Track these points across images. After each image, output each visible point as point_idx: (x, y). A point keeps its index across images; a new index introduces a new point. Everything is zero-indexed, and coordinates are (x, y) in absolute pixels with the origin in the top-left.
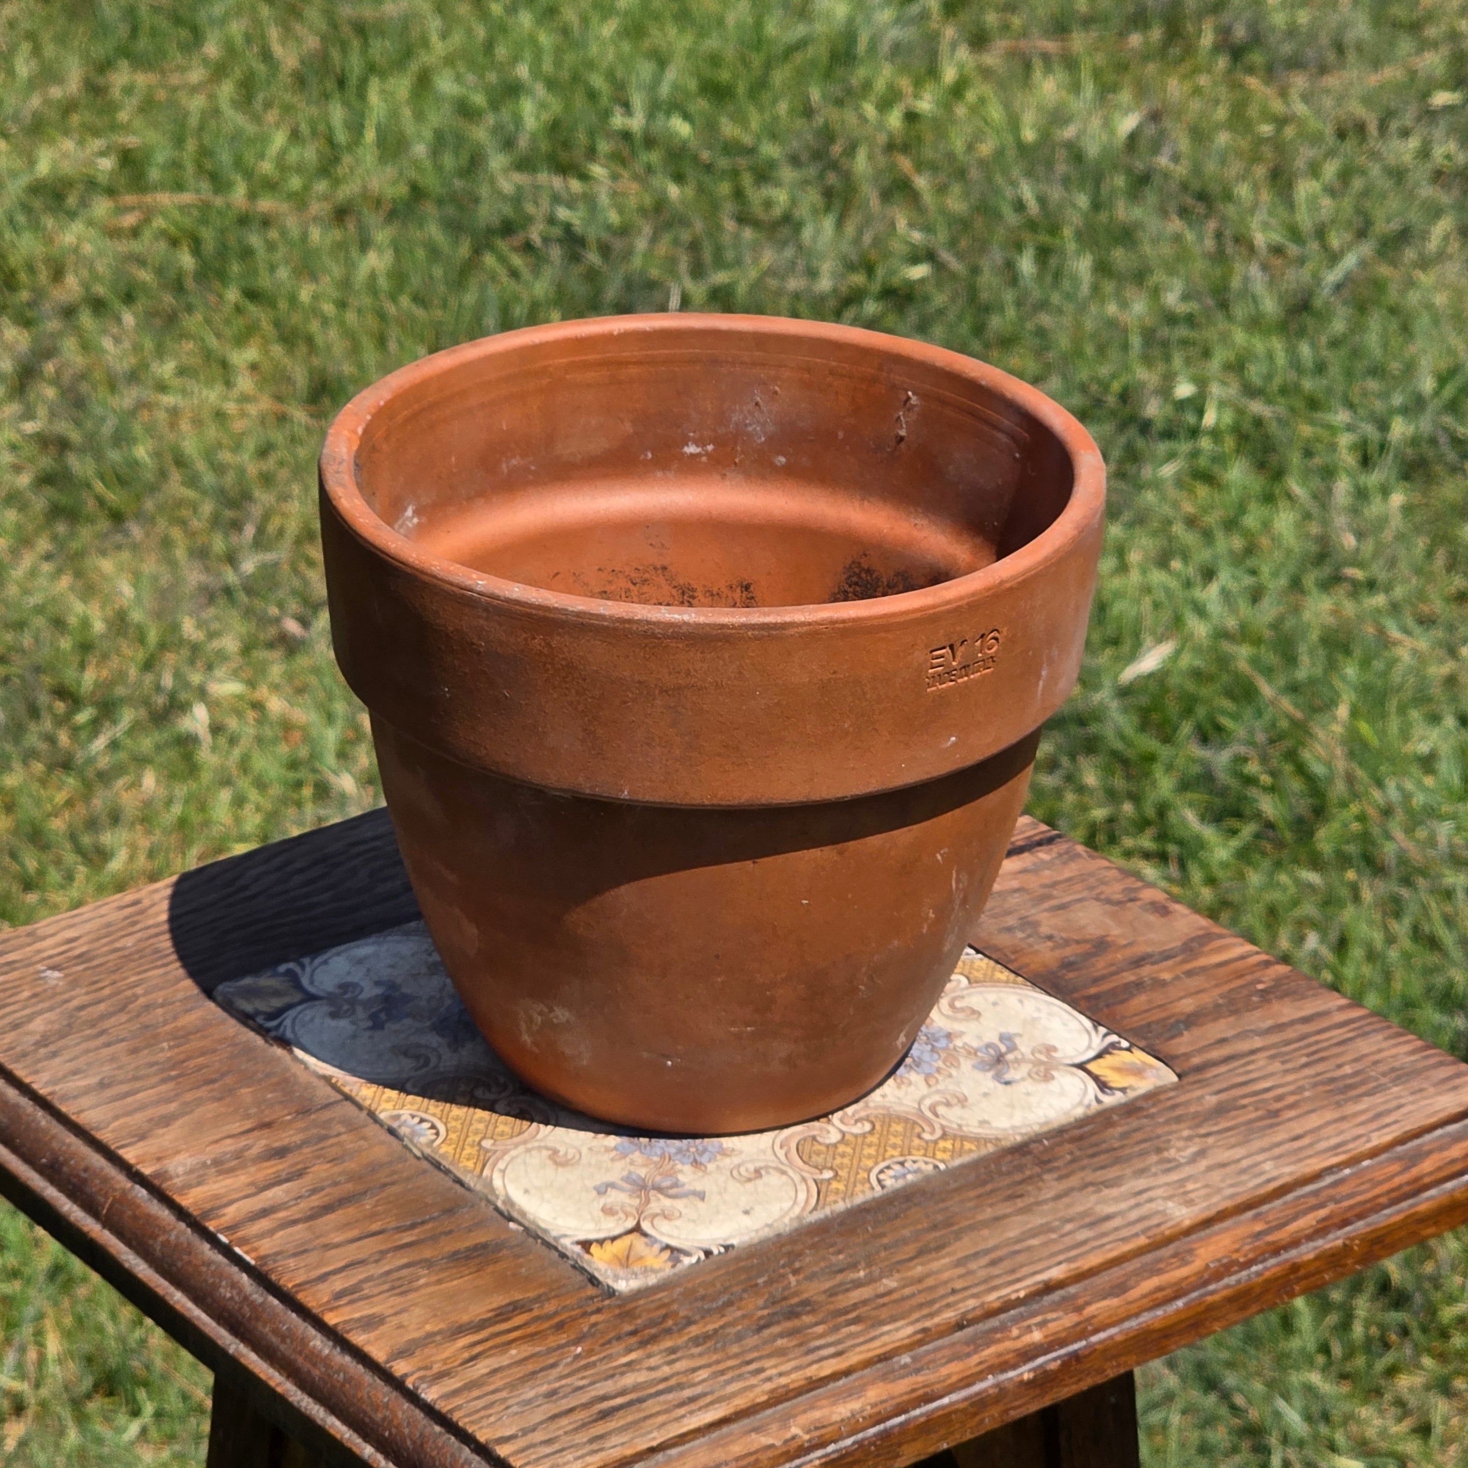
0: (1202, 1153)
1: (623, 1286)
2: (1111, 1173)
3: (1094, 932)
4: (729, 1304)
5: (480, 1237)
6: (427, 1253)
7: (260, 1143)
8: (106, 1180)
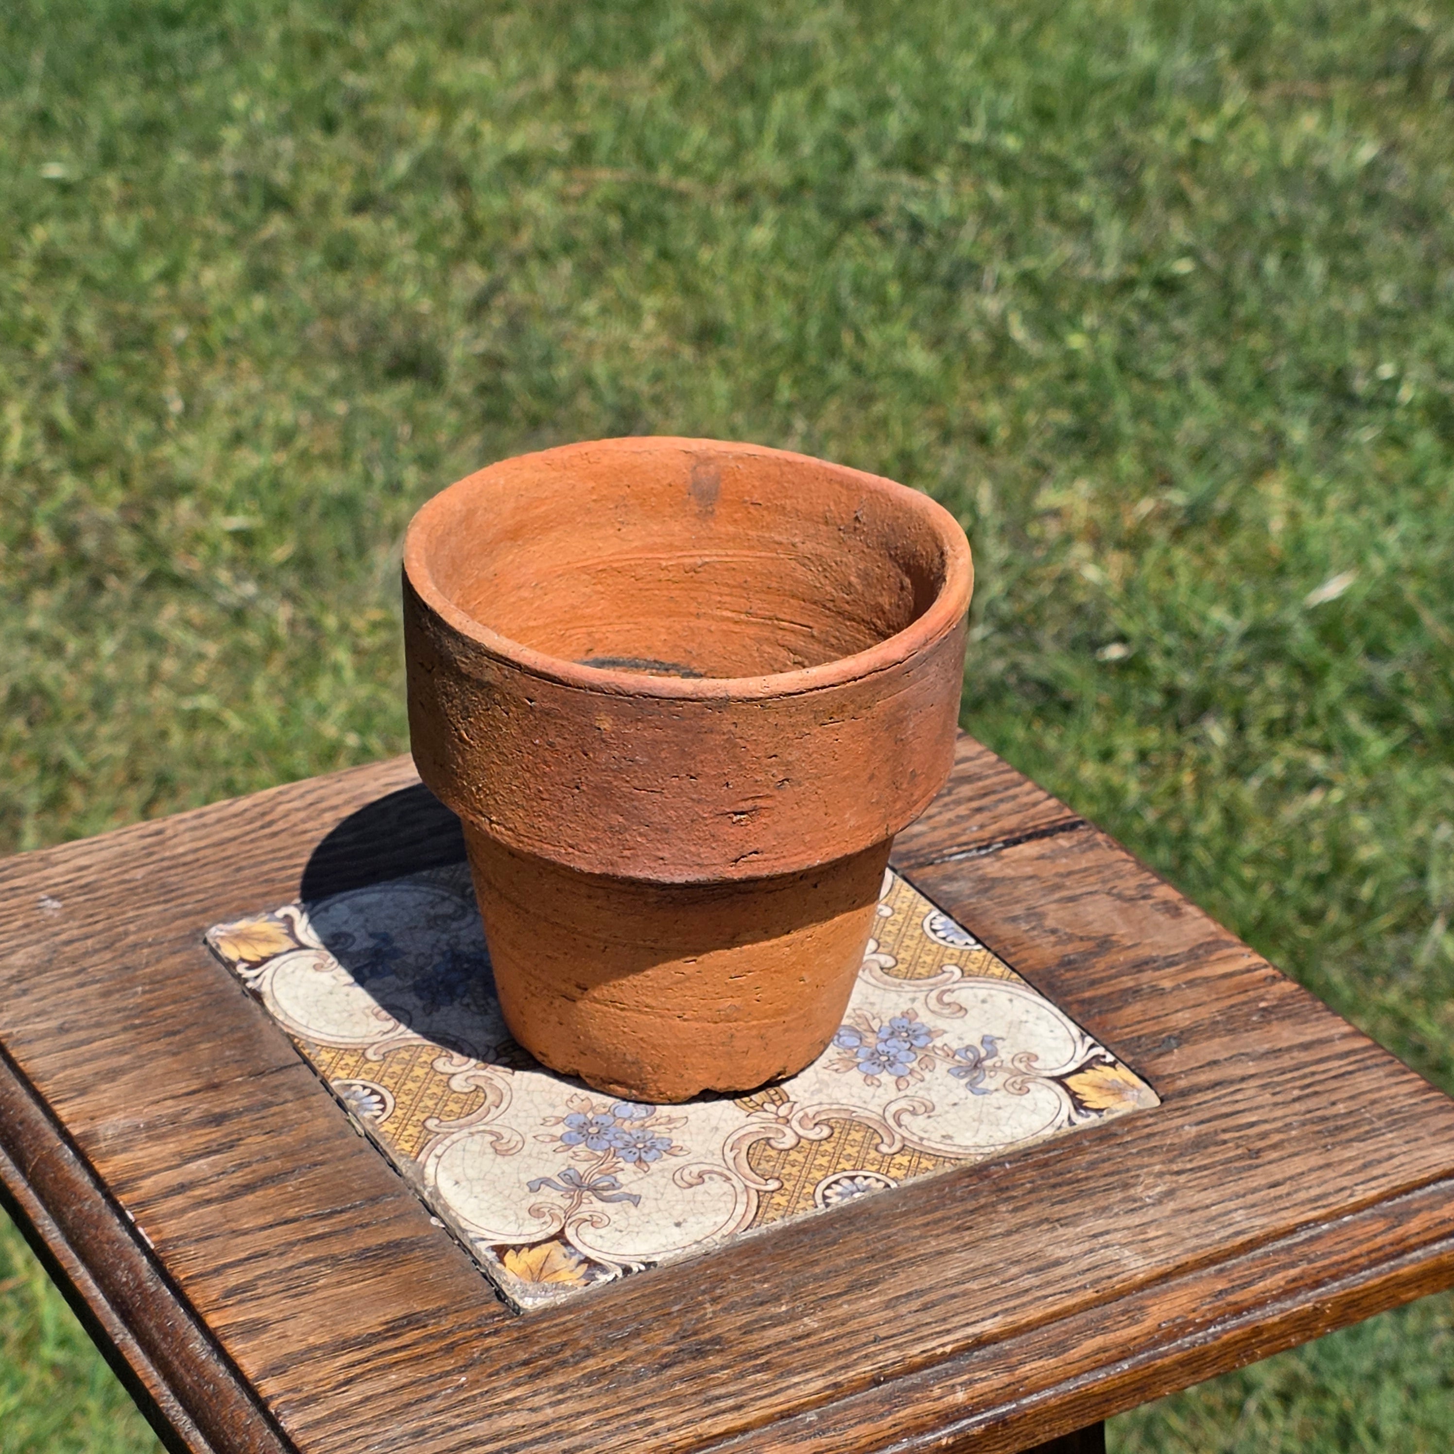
0: (1170, 1194)
1: (528, 1304)
2: (1070, 1209)
3: (1099, 928)
4: (637, 1334)
5: (397, 1233)
6: (337, 1247)
7: (201, 1107)
8: (38, 1136)
